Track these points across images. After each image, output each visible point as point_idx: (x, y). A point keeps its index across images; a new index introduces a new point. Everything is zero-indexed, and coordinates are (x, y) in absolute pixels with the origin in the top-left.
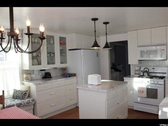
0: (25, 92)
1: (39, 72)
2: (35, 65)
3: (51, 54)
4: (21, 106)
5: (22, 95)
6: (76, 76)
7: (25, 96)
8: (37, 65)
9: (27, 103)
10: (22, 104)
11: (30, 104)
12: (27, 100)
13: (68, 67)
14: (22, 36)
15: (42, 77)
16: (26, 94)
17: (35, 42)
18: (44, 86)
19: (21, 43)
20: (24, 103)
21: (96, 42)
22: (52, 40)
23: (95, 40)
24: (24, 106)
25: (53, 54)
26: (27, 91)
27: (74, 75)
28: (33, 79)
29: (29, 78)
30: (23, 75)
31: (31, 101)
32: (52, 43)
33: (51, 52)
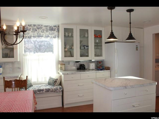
0: (55, 80)
1: (74, 64)
2: (67, 57)
3: (85, 47)
4: (50, 91)
5: (53, 82)
6: (110, 69)
7: (55, 84)
8: (70, 57)
9: (55, 90)
10: (50, 90)
11: (57, 91)
12: (55, 87)
13: (104, 60)
14: (59, 31)
15: (76, 68)
16: (56, 82)
17: (68, 36)
18: (72, 77)
19: (57, 37)
20: (52, 89)
21: (113, 33)
22: (86, 33)
23: (112, 31)
24: (52, 92)
25: (86, 47)
26: (57, 79)
27: (108, 69)
28: (68, 70)
29: (63, 68)
30: (58, 65)
31: (58, 89)
32: (87, 36)
33: (85, 45)
